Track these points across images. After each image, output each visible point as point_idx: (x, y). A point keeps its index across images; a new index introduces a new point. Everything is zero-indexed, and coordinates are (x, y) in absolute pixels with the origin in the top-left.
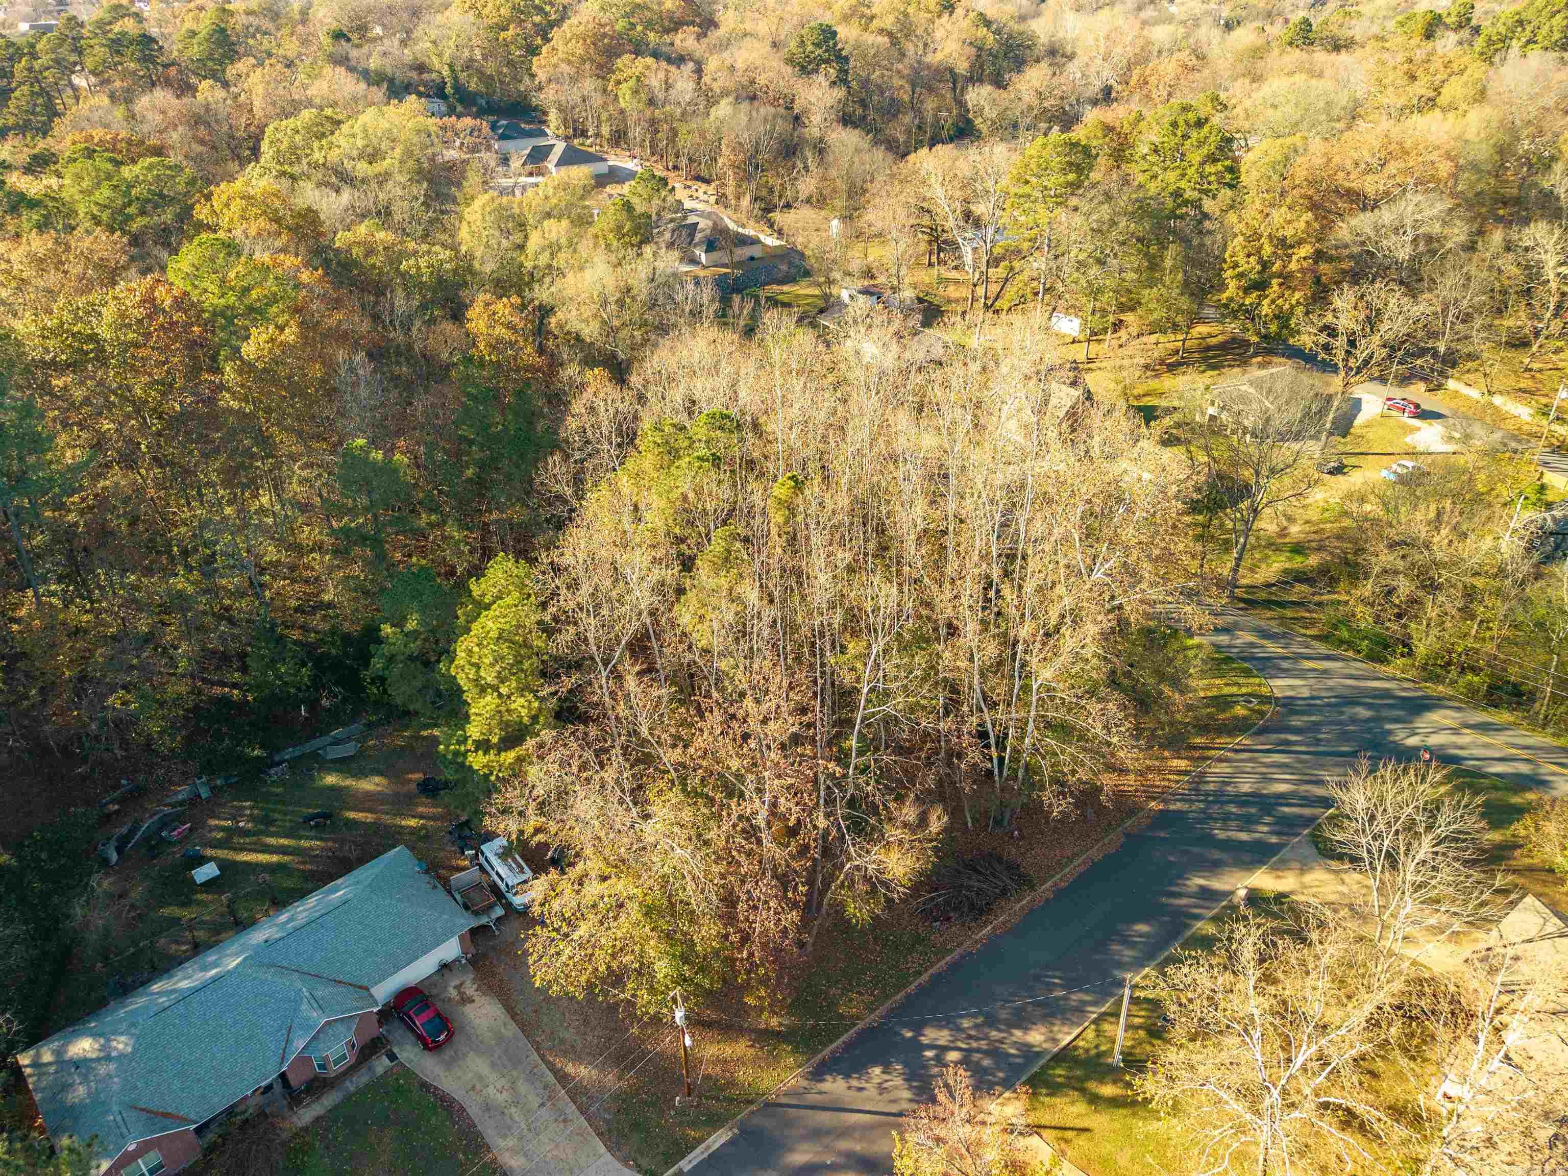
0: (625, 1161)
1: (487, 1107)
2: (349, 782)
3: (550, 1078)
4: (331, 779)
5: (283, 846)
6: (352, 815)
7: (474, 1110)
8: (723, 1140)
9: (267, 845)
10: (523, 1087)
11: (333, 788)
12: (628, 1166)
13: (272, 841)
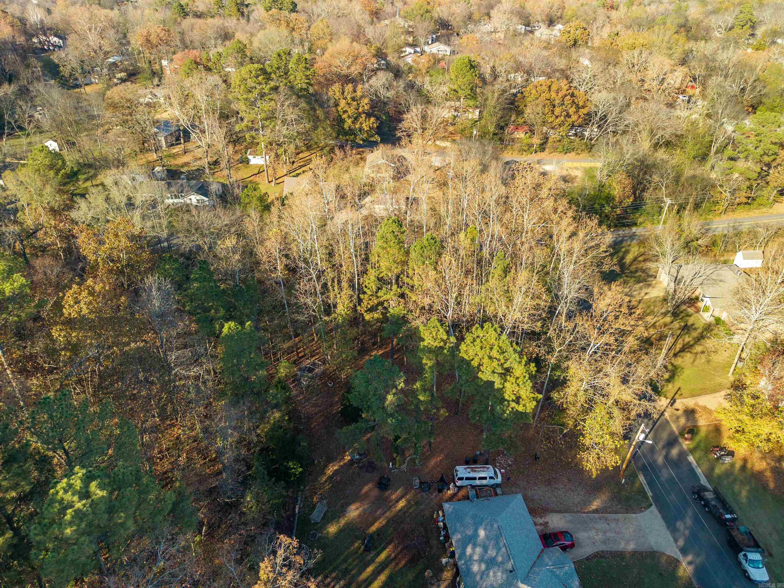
0: (641, 511)
1: (604, 542)
2: (343, 522)
3: (596, 515)
4: (332, 529)
5: (374, 571)
6: (373, 528)
7: (604, 548)
8: (643, 478)
9: (365, 580)
10: (598, 526)
11: (341, 531)
12: (643, 511)
13: (364, 576)
